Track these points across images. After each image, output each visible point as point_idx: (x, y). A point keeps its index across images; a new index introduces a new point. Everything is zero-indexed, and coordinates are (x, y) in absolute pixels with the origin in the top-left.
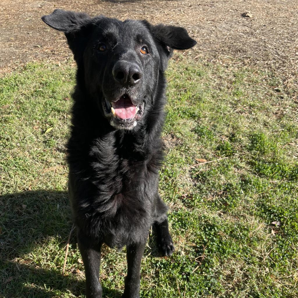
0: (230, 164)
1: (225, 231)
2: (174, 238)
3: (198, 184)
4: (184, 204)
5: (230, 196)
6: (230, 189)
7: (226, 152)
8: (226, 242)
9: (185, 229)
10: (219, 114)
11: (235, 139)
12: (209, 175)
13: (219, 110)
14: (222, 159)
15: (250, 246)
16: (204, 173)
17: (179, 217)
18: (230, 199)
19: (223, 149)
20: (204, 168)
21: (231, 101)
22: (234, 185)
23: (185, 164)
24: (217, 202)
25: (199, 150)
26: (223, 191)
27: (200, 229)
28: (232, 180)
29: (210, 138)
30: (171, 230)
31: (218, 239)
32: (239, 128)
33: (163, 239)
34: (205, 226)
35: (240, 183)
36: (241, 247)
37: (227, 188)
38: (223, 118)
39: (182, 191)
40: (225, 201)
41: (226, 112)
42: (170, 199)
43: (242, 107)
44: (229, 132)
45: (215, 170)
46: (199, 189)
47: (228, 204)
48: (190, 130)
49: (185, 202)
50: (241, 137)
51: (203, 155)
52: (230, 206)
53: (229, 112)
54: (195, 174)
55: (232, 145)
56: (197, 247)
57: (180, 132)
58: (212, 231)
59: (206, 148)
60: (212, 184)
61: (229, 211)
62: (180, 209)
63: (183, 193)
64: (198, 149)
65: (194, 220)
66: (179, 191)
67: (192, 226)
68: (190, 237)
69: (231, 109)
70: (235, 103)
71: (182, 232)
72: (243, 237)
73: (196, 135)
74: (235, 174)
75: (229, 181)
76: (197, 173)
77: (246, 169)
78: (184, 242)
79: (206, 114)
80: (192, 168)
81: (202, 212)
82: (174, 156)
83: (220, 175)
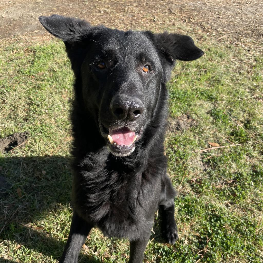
0: (243, 152)
1: (231, 225)
2: (179, 225)
3: (208, 169)
4: (192, 189)
5: (239, 187)
6: (240, 179)
7: (240, 139)
8: (231, 237)
9: (190, 216)
10: (236, 98)
11: (250, 126)
12: (220, 161)
13: (237, 94)
14: (235, 145)
15: (255, 245)
16: (215, 158)
17: (187, 203)
18: (239, 190)
19: (237, 135)
20: (216, 153)
21: (249, 85)
22: (245, 175)
23: (197, 147)
24: (225, 191)
25: (213, 134)
26: (233, 180)
27: (206, 218)
28: (243, 169)
29: (225, 123)
30: (177, 215)
31: (223, 232)
32: (255, 115)
33: (168, 226)
34: (211, 216)
35: (251, 174)
36: (246, 244)
37: (237, 177)
38: (240, 103)
39: (192, 174)
40: (234, 191)
41: (244, 97)
42: (179, 182)
43: (260, 93)
44: (244, 118)
45: (226, 156)
46: (209, 174)
47: (236, 195)
48: (206, 113)
49: (194, 187)
50: (256, 125)
51: (216, 138)
52: (239, 197)
53: (247, 97)
54: (206, 159)
55: (246, 132)
56: (200, 238)
57: (196, 114)
58: (217, 222)
59: (220, 132)
60: (222, 172)
61: (237, 203)
62: (188, 194)
63: (193, 177)
64: (212, 132)
65: (201, 208)
66: (188, 174)
67: (198, 214)
68: (195, 225)
69: (249, 94)
70: (253, 88)
71: (188, 220)
72: (248, 234)
73: (212, 118)
74: (247, 163)
75: (240, 170)
76: (209, 158)
77: (258, 159)
78: (189, 230)
79: (224, 98)
80: (204, 152)
81: (210, 200)
82: (188, 138)
83: (231, 163)
